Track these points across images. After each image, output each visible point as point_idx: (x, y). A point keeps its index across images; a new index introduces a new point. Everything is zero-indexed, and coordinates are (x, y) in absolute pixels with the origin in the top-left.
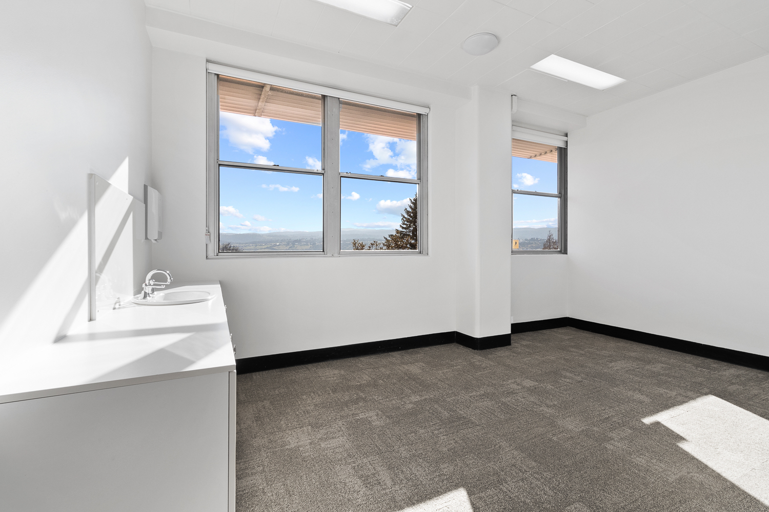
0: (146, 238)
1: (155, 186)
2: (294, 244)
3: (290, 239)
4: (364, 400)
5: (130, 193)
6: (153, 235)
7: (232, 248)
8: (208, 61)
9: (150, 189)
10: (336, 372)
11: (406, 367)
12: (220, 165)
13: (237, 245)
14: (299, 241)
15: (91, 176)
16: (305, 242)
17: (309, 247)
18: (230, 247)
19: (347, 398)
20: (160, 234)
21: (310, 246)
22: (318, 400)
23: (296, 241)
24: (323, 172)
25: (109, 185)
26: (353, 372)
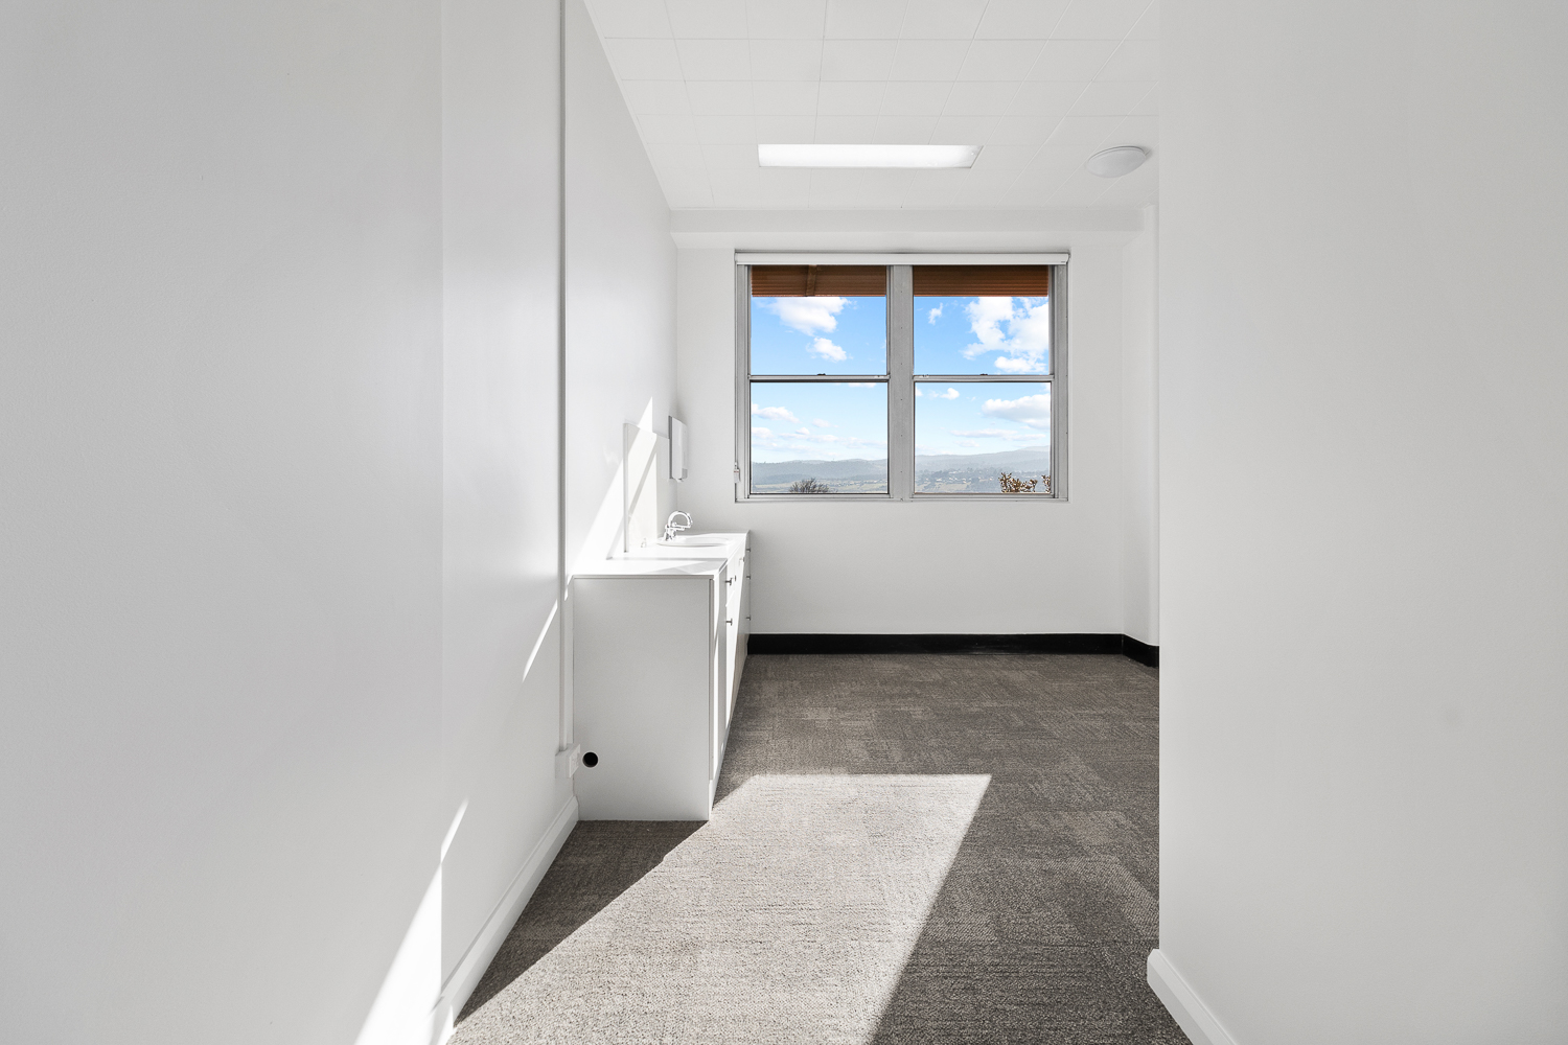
0: (671, 477)
1: (681, 418)
2: (933, 481)
3: (926, 471)
4: (917, 696)
5: (654, 432)
6: (677, 474)
7: (817, 488)
8: (737, 252)
9: (674, 420)
10: (898, 666)
11: (1006, 673)
12: (752, 381)
13: (828, 483)
14: (944, 475)
15: (625, 425)
16: (956, 475)
17: (965, 486)
18: (815, 487)
19: (895, 691)
20: (685, 472)
21: (966, 484)
22: (858, 688)
23: (939, 474)
24: (887, 378)
25: (639, 429)
26: (922, 669)
